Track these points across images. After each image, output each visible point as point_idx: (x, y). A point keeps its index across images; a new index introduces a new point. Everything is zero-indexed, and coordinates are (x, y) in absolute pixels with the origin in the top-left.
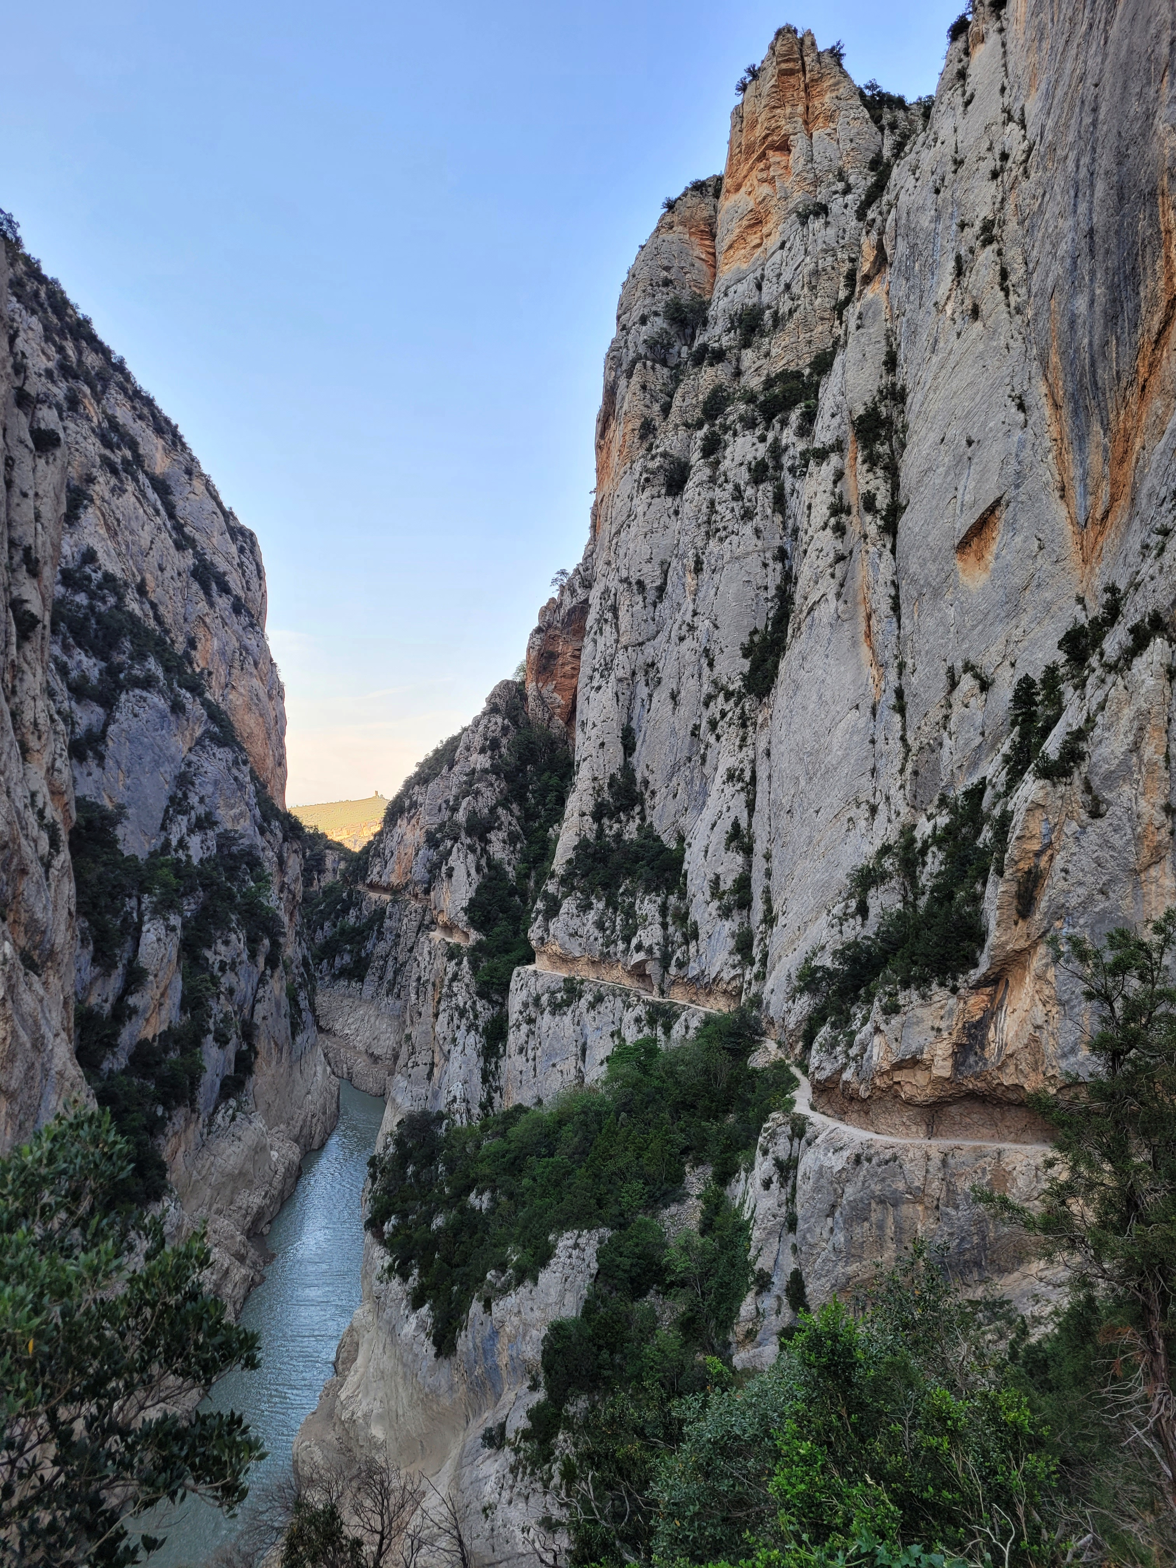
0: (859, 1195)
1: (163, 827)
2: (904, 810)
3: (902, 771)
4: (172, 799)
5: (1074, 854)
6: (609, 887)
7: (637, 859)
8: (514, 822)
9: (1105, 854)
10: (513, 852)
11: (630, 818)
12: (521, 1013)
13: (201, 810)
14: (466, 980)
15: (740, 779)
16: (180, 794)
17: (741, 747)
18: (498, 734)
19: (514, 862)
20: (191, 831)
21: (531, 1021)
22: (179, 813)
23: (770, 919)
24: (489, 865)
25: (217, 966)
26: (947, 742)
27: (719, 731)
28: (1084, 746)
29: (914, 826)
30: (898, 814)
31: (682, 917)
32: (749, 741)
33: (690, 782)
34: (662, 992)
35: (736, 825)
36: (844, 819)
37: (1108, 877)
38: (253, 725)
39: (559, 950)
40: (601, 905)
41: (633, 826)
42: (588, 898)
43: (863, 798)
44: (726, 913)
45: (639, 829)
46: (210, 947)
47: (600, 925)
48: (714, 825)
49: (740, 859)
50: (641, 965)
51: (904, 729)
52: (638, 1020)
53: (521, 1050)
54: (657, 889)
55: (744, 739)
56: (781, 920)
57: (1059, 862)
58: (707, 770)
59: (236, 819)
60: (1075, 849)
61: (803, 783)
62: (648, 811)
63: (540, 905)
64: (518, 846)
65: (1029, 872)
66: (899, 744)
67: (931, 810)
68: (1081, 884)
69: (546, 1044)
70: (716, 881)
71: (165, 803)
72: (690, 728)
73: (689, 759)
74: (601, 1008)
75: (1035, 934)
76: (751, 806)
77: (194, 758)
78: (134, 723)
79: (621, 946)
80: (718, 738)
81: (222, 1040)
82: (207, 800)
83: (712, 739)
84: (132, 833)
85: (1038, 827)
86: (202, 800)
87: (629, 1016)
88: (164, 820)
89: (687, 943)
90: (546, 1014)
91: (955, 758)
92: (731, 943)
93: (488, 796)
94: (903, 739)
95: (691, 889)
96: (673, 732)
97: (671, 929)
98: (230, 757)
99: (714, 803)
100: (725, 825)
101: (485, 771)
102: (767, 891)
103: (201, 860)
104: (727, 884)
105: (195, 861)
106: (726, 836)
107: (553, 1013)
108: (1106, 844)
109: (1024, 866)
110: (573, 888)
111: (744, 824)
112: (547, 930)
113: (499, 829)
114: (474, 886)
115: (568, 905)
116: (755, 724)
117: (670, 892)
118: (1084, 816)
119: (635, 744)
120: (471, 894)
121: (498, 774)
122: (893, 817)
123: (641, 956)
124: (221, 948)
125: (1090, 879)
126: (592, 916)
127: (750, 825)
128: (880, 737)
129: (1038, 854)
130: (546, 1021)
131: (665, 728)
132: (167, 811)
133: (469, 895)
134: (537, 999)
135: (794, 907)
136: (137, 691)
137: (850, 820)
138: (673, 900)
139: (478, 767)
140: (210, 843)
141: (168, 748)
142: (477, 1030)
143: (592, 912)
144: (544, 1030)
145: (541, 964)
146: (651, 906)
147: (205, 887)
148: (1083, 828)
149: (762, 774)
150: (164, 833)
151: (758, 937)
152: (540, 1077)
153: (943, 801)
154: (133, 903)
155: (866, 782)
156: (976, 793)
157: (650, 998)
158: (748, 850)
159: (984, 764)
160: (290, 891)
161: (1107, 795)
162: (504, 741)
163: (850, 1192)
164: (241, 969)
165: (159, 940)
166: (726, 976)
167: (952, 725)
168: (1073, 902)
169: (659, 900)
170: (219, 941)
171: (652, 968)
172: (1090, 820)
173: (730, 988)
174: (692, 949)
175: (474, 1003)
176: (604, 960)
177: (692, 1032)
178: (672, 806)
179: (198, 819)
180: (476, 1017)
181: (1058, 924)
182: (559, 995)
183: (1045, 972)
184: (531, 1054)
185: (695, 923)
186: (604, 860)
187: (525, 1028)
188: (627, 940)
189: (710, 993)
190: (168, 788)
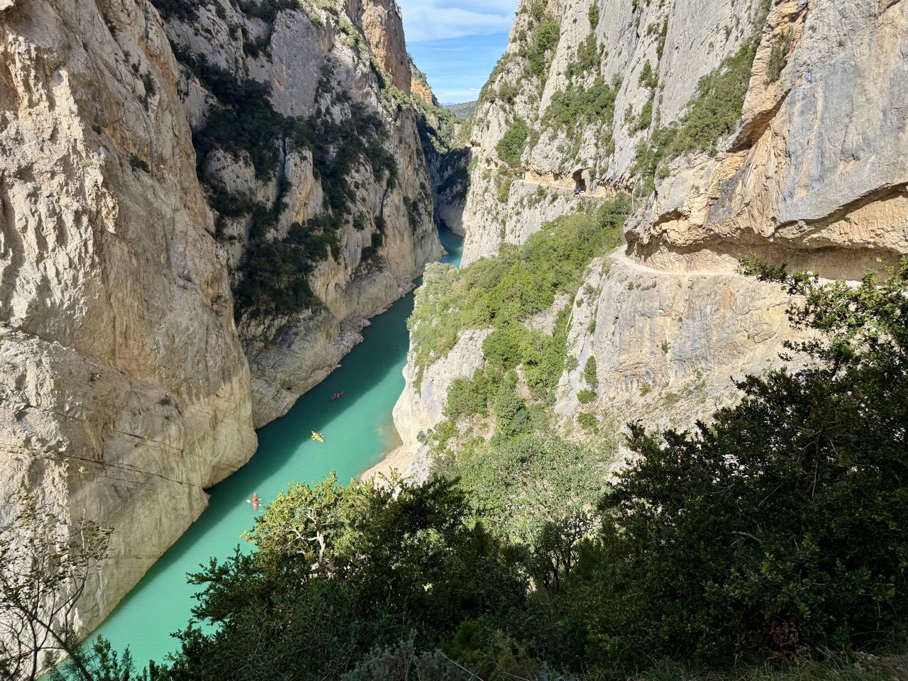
0: (629, 311)
1: (316, 101)
4: (320, 83)
5: (824, 10)
6: (569, 123)
7: (588, 102)
11: (590, 73)
12: (513, 209)
13: (339, 89)
14: (493, 192)
15: (656, 31)
16: (325, 80)
17: (660, 7)
18: (526, 28)
20: (333, 103)
21: (518, 213)
22: (326, 91)
24: (515, 119)
25: (353, 185)
30: (742, 33)
31: (608, 139)
32: (668, 1)
34: (590, 191)
35: (647, 68)
36: (707, 45)
37: (849, 27)
39: (537, 168)
40: (563, 136)
41: (591, 79)
42: (556, 131)
43: (723, 24)
44: (633, 132)
45: (595, 81)
46: (348, 174)
47: (561, 149)
48: (633, 70)
49: (647, 92)
50: (579, 173)
52: (572, 209)
53: (513, 231)
54: (595, 121)
55: (663, 1)
57: (810, 20)
59: (364, 96)
62: (602, 68)
63: (528, 139)
68: (824, 38)
69: (526, 227)
70: (630, 110)
71: (315, 85)
73: (631, 25)
74: (556, 203)
75: (780, 94)
76: (660, 51)
77: (332, 56)
78: (288, 33)
79: (571, 162)
81: (360, 227)
82: (343, 84)
84: (296, 104)
86: (339, 83)
88: (316, 96)
89: (608, 156)
90: (526, 209)
92: (634, 154)
93: (516, 71)
95: (615, 117)
97: (600, 148)
99: (637, 53)
100: (640, 68)
101: (515, 54)
102: (658, 113)
103: (341, 121)
104: (638, 110)
105: (338, 122)
106: (639, 75)
107: (530, 208)
109: (779, 31)
110: (548, 125)
111: (653, 66)
112: (531, 155)
113: (522, 94)
114: (503, 133)
115: (544, 138)
117: (603, 122)
119: (598, 20)
120: (502, 136)
121: (523, 56)
122: (739, 36)
123: (580, 166)
124: (356, 175)
125: (833, 33)
126: (556, 143)
127: (658, 66)
129: (793, 17)
130: (526, 213)
132: (317, 91)
133: (499, 139)
134: (522, 200)
136: (288, 11)
137: (711, 44)
138: (604, 127)
139: (511, 52)
140: (346, 111)
141: (314, 49)
143: (557, 140)
144: (524, 218)
145: (527, 178)
146: (589, 133)
147: (344, 138)
149: (669, 25)
150: (317, 105)
154: (280, 142)
155: (727, 11)
158: (653, 85)
160: (406, 143)
162: (529, 33)
163: (624, 308)
164: (370, 188)
165: (297, 165)
166: (627, 176)
168: (815, 58)
169: (596, 128)
170: (353, 171)
171: (585, 175)
173: (629, 184)
174: (611, 160)
175: (497, 205)
176: (562, 172)
179: (338, 95)
181: (798, 82)
182: (534, 197)
183: (782, 128)
185: (614, 141)
186: (568, 105)
187: (515, 218)
188: (574, 157)
190: (317, 76)
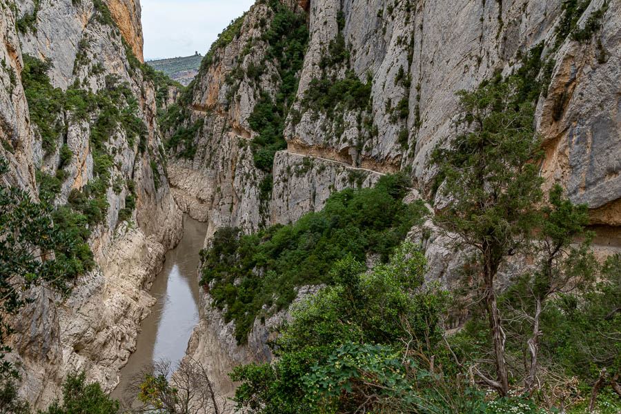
0: (456, 267)
1: (74, 73)
2: (497, 60)
3: (497, 37)
4: (77, 56)
5: (587, 84)
6: (328, 106)
7: (345, 90)
8: (275, 69)
9: (604, 84)
10: (275, 87)
11: (342, 66)
13: (95, 62)
14: (250, 159)
15: (405, 43)
16: (82, 53)
17: (406, 24)
18: (265, 17)
19: (275, 92)
20: (90, 75)
21: (285, 180)
22: (82, 64)
23: (418, 124)
24: (261, 95)
25: (111, 151)
26: (525, 20)
27: (394, 14)
28: (600, 21)
29: (502, 70)
30: (493, 63)
31: (369, 123)
32: (411, 20)
33: (376, 45)
34: (357, 165)
35: (401, 70)
36: (462, 66)
37: (604, 97)
38: (121, 11)
39: (301, 142)
40: (324, 117)
41: (343, 71)
42: (317, 112)
43: (474, 53)
44: (394, 121)
45: (347, 73)
46: (106, 140)
47: (324, 129)
48: (389, 70)
49: (403, 90)
50: (346, 150)
51: (500, 12)
52: (344, 180)
53: (280, 197)
54: (355, 108)
55: (408, 19)
56: (424, 125)
57: (578, 89)
58: (386, 38)
59: (115, 67)
60: (588, 82)
61: (440, 44)
62: (351, 63)
63: (290, 117)
64: (278, 83)
65: (562, 95)
66: (497, 21)
67: (512, 60)
68: (589, 101)
69: (293, 193)
70: (389, 103)
71: (75, 58)
72: (377, 13)
73: (376, 31)
74: (324, 173)
75: (561, 129)
76: (410, 59)
77: (89, 31)
78: (52, 10)
79: (335, 139)
80: (393, 18)
81: (117, 190)
82: (98, 56)
83: (390, 20)
84: (57, 75)
85: (569, 69)
86: (95, 56)
87: (339, 177)
88: (75, 68)
89: (371, 137)
90: (294, 177)
91: (528, 29)
92: (396, 138)
93: (260, 54)
94: (499, 18)
95: (375, 107)
96: (367, 15)
97: (363, 130)
98: (110, 30)
99: (389, 57)
100: (395, 70)
102: (417, 108)
103: (97, 91)
104: (395, 104)
105: (94, 92)
106: (395, 77)
107: (297, 176)
108: (606, 78)
109: (559, 91)
110: (308, 107)
111: (406, 69)
112: (294, 131)
113: (266, 73)
114: (253, 106)
115: (306, 117)
116: (414, 9)
117: (363, 108)
118: (595, 63)
119: (344, 22)
120: (251, 111)
121: (265, 41)
122: (490, 65)
123: (346, 145)
124: (114, 141)
125: (594, 98)
126: (319, 123)
127: (409, 70)
128: (486, 17)
129: (567, 85)
130: (293, 180)
131: (362, 12)
132: (75, 64)
133: (250, 112)
134: (289, 168)
135: (432, 116)
137: (466, 66)
138: (364, 114)
139: (254, 36)
140: (101, 81)
141: (73, 25)
142: (256, 185)
143: (319, 121)
144: (292, 185)
145: (290, 150)
146: (352, 117)
147: (101, 107)
148: (594, 69)
149: (417, 40)
150: (75, 77)
151: (411, 134)
152: (291, 210)
153: (519, 55)
154: (62, 115)
155: (476, 44)
156: (537, 51)
157: (350, 168)
158: (408, 85)
159: (545, 32)
160: (149, 109)
161: (610, 50)
162: (269, 21)
163: (451, 265)
164: (125, 153)
165: (78, 135)
166: (392, 155)
167: (528, 10)
168: (584, 111)
169: (357, 114)
170: (111, 137)
171: (352, 152)
172: (598, 65)
173: (395, 162)
174: (375, 141)
175: (254, 171)
176: (325, 148)
177: (373, 186)
178: (365, 60)
179: (94, 67)
180: (255, 178)
181: (574, 124)
182: (300, 167)
183: (564, 150)
184: (285, 198)
185: (377, 126)
186: (326, 91)
187: (282, 184)
188: (338, 136)
189: (383, 165)
190: (75, 50)
